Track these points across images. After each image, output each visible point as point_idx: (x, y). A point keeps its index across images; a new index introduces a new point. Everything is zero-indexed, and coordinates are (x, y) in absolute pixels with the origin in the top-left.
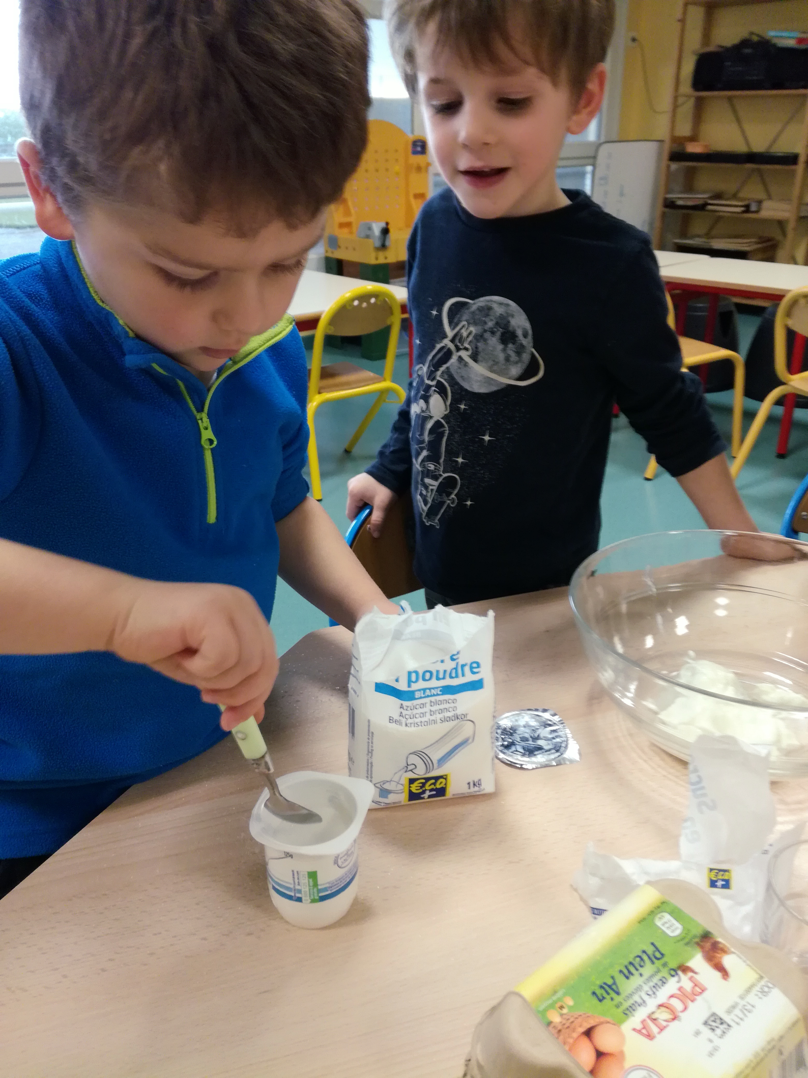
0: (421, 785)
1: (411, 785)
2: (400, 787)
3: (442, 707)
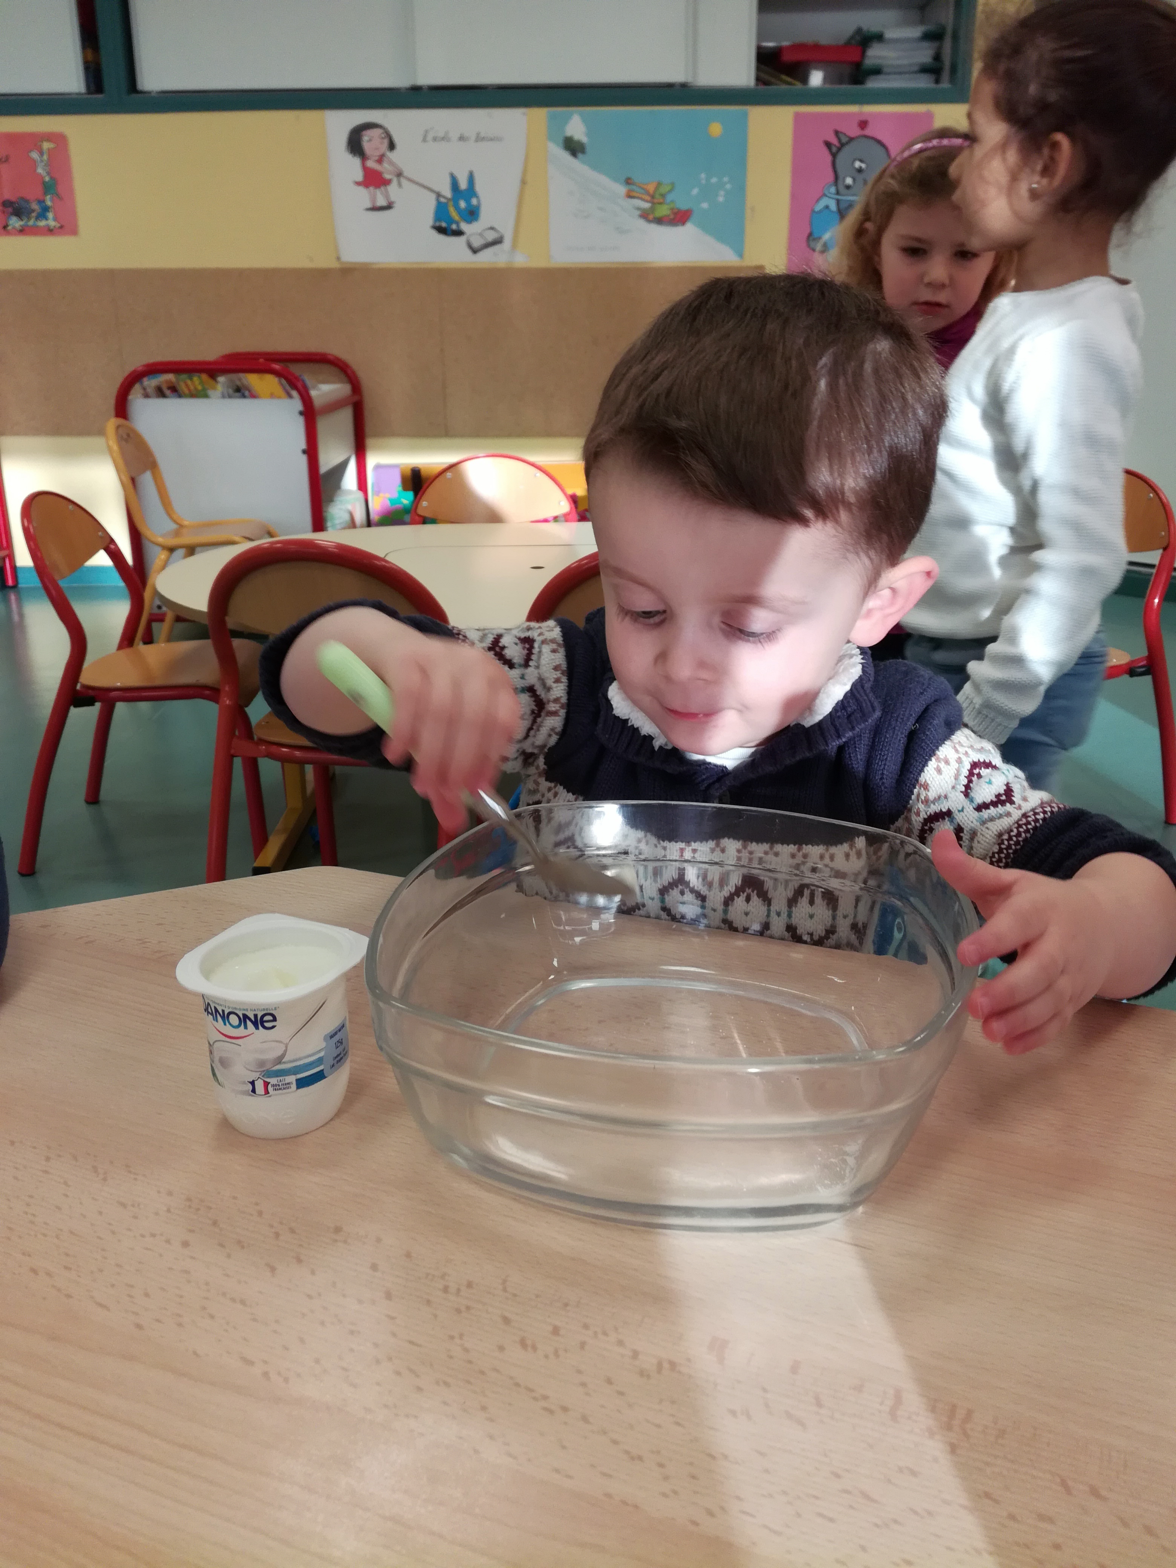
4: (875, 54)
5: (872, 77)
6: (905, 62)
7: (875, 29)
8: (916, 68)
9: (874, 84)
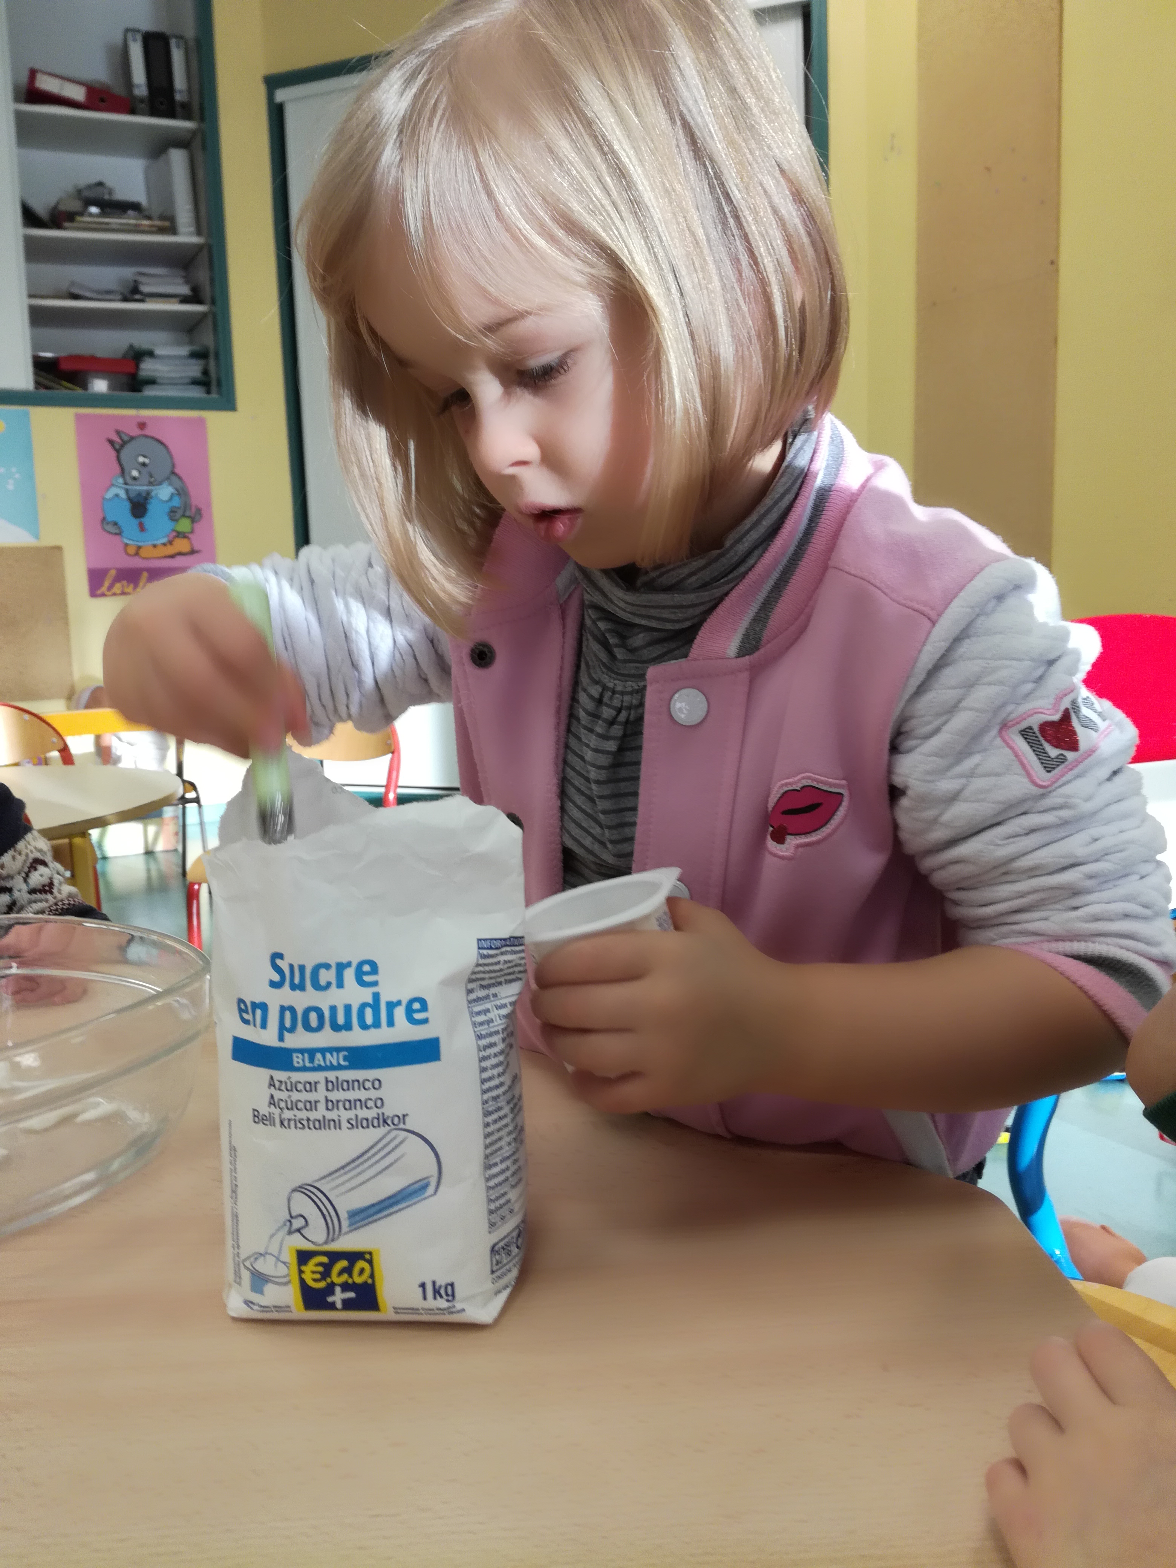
0: (321, 1269)
1: (303, 1268)
2: (282, 1270)
3: (352, 1095)
4: (148, 368)
5: (150, 386)
6: (175, 375)
7: (145, 346)
8: (187, 381)
9: (150, 392)
